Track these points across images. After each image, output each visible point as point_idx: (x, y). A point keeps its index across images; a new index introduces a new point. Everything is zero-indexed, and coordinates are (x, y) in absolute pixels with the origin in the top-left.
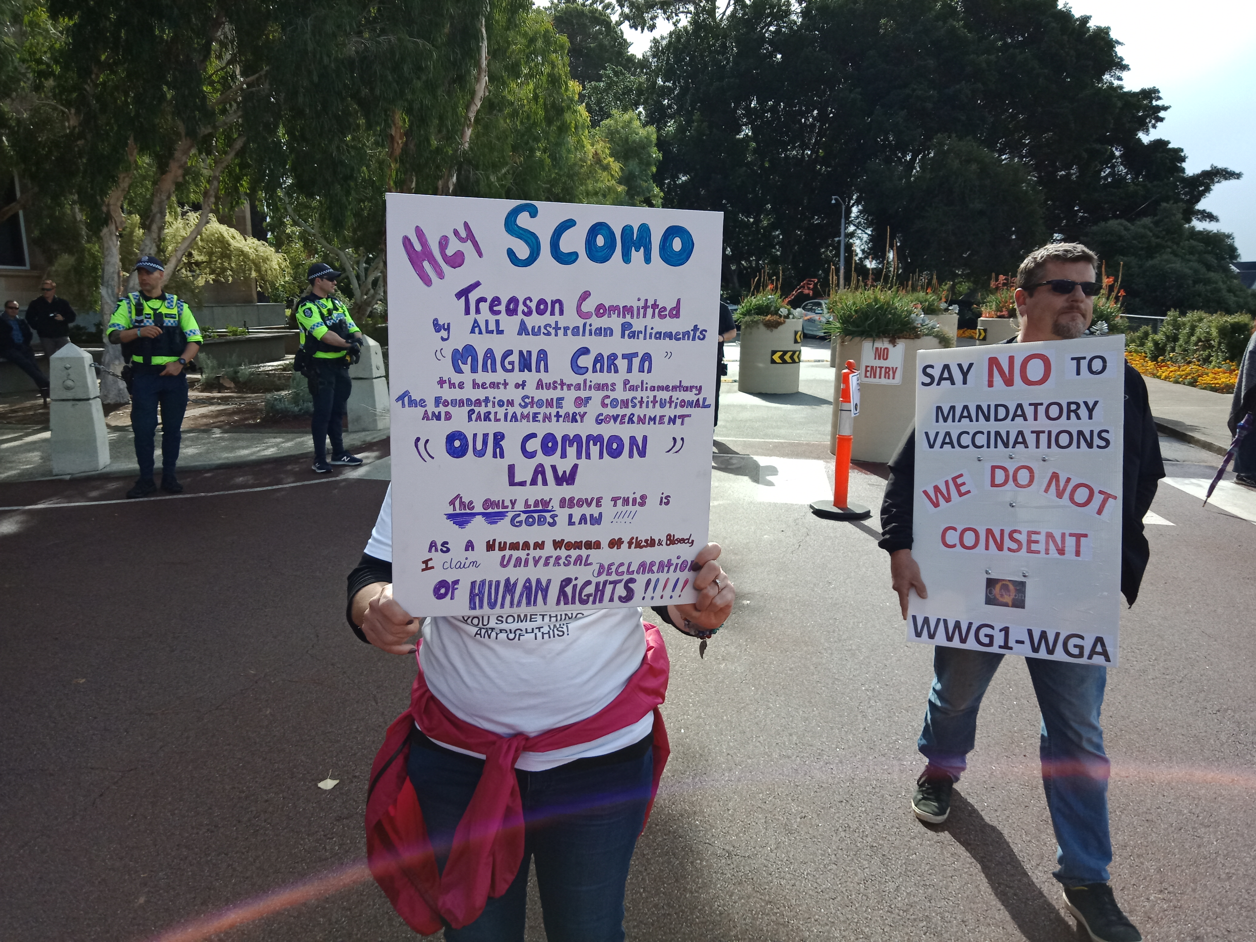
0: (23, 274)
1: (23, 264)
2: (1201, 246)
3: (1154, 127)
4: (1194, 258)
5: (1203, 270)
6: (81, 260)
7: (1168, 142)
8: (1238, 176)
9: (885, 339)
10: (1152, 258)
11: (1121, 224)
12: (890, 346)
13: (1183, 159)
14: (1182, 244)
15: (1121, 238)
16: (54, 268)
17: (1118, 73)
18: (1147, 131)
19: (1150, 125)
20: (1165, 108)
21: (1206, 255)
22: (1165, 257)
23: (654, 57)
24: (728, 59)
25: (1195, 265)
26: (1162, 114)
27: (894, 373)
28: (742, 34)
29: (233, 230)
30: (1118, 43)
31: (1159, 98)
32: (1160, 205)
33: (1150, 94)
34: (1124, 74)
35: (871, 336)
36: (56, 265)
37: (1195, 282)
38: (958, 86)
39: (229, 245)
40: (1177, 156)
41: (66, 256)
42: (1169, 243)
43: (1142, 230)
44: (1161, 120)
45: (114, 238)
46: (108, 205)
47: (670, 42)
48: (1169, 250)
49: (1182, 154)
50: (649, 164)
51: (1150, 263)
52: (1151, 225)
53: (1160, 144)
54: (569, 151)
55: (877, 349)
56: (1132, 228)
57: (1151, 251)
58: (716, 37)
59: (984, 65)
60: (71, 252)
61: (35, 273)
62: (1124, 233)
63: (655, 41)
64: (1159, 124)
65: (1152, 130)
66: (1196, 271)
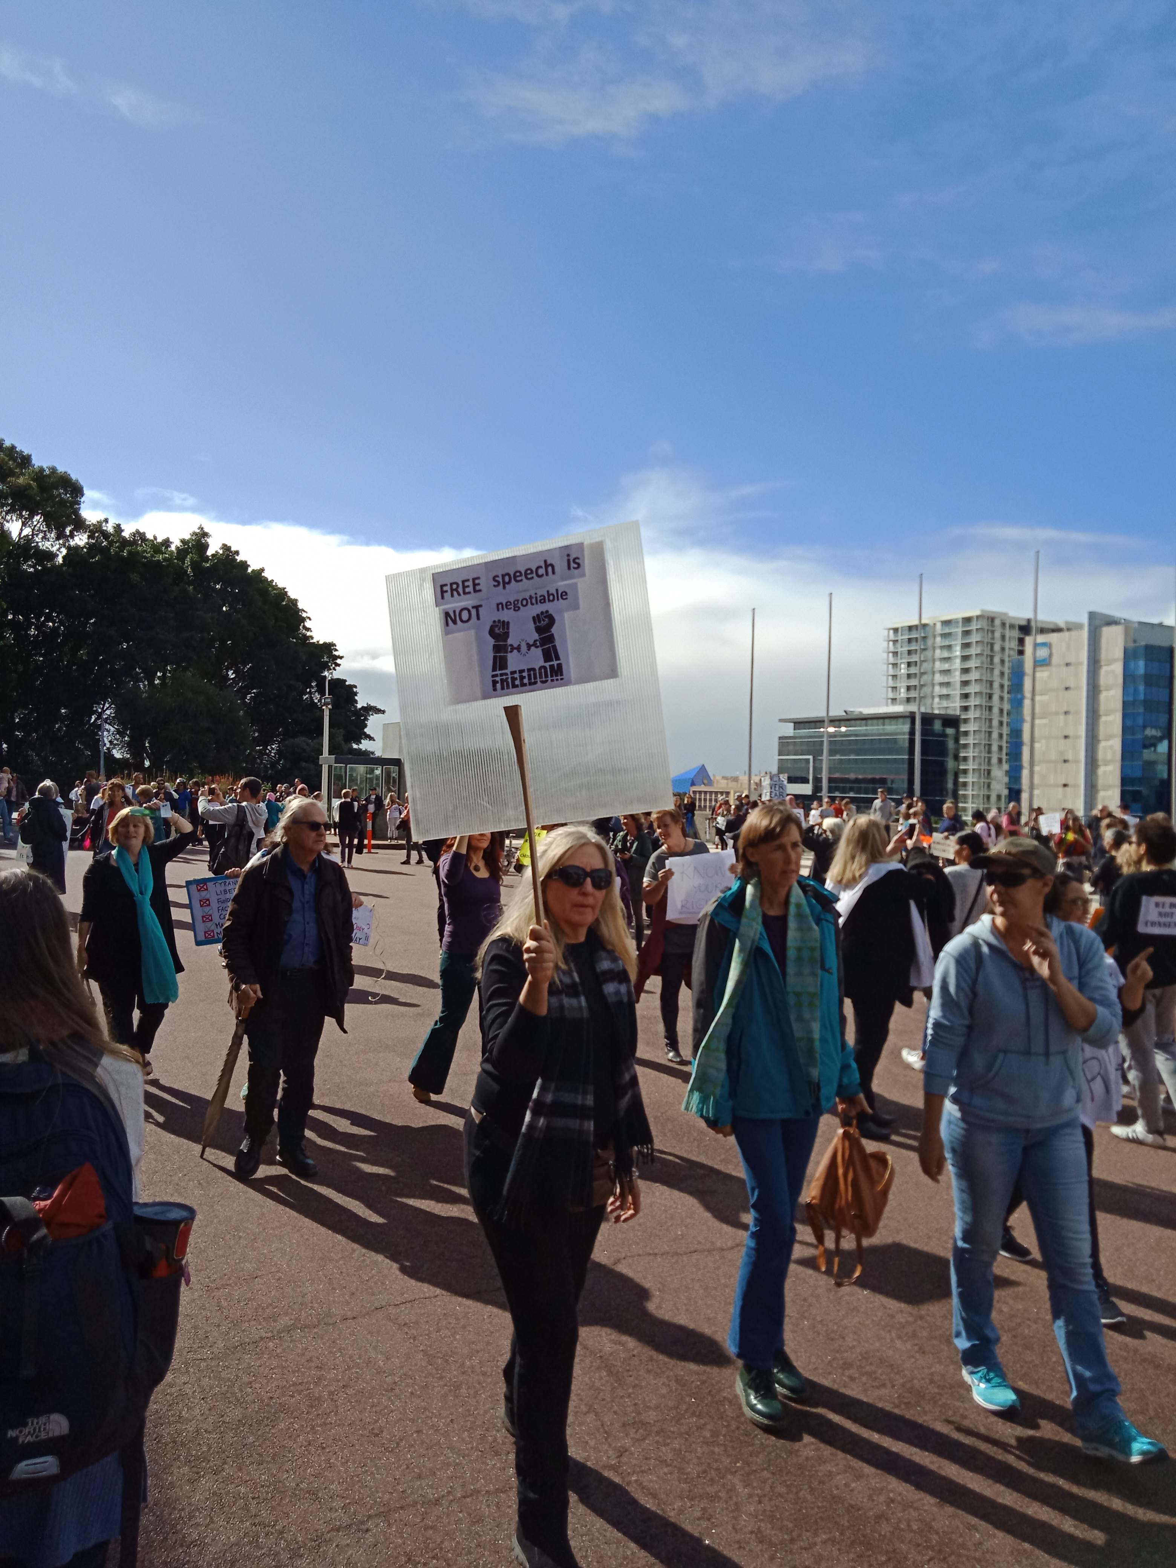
8: (383, 712)
20: (341, 658)
26: (339, 661)
31: (336, 650)
49: (355, 690)
64: (337, 668)
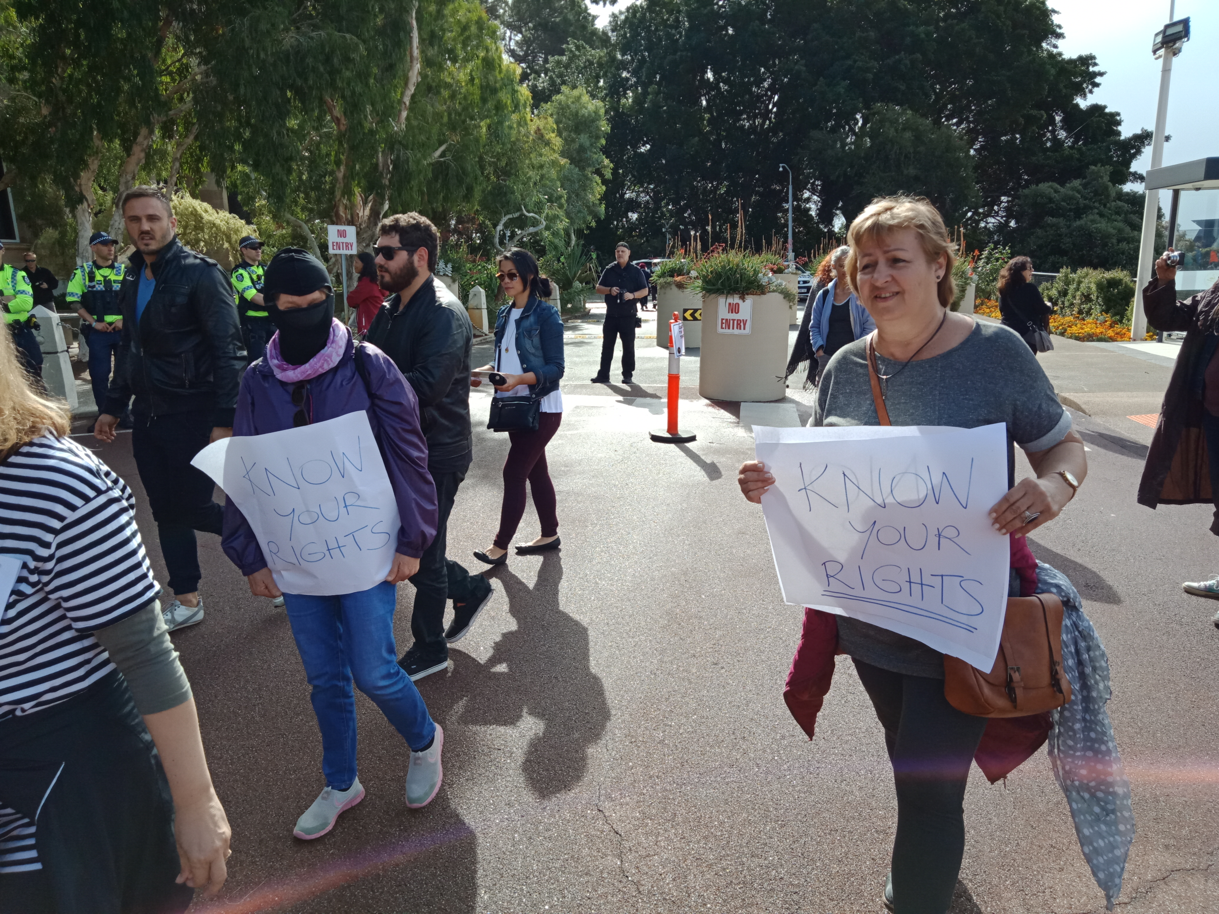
0: (14, 246)
1: (14, 238)
2: (1126, 207)
3: (1091, 92)
4: (1119, 218)
5: (1128, 229)
6: (63, 234)
7: (1105, 107)
9: (735, 296)
10: (1080, 218)
11: (1051, 187)
12: (740, 302)
13: (1119, 123)
14: (1108, 205)
15: (1051, 200)
16: (40, 242)
17: (1054, 41)
18: (1084, 96)
19: (1087, 90)
20: (1101, 74)
21: (1132, 215)
22: (1091, 217)
23: (613, 31)
24: (680, 33)
25: (1120, 225)
26: (1098, 80)
27: (745, 325)
28: (693, 9)
29: (205, 204)
30: (1054, 11)
31: (1095, 64)
32: (1088, 168)
33: (1087, 61)
34: (1060, 42)
35: (723, 293)
36: (42, 238)
37: (1119, 241)
38: (897, 57)
39: (202, 218)
40: (1113, 120)
41: (50, 230)
42: (1097, 204)
43: (1070, 193)
44: (1097, 85)
45: (87, 214)
46: (80, 185)
47: (627, 18)
48: (1096, 211)
50: (598, 138)
51: (1078, 223)
52: (1080, 187)
53: (1097, 110)
54: (510, 127)
55: (730, 304)
56: (1062, 190)
57: (1079, 212)
58: (670, 13)
59: (923, 36)
60: (55, 227)
61: (24, 246)
62: (1054, 195)
63: (614, 16)
64: (1095, 90)
65: (1089, 95)
66: (1120, 231)
